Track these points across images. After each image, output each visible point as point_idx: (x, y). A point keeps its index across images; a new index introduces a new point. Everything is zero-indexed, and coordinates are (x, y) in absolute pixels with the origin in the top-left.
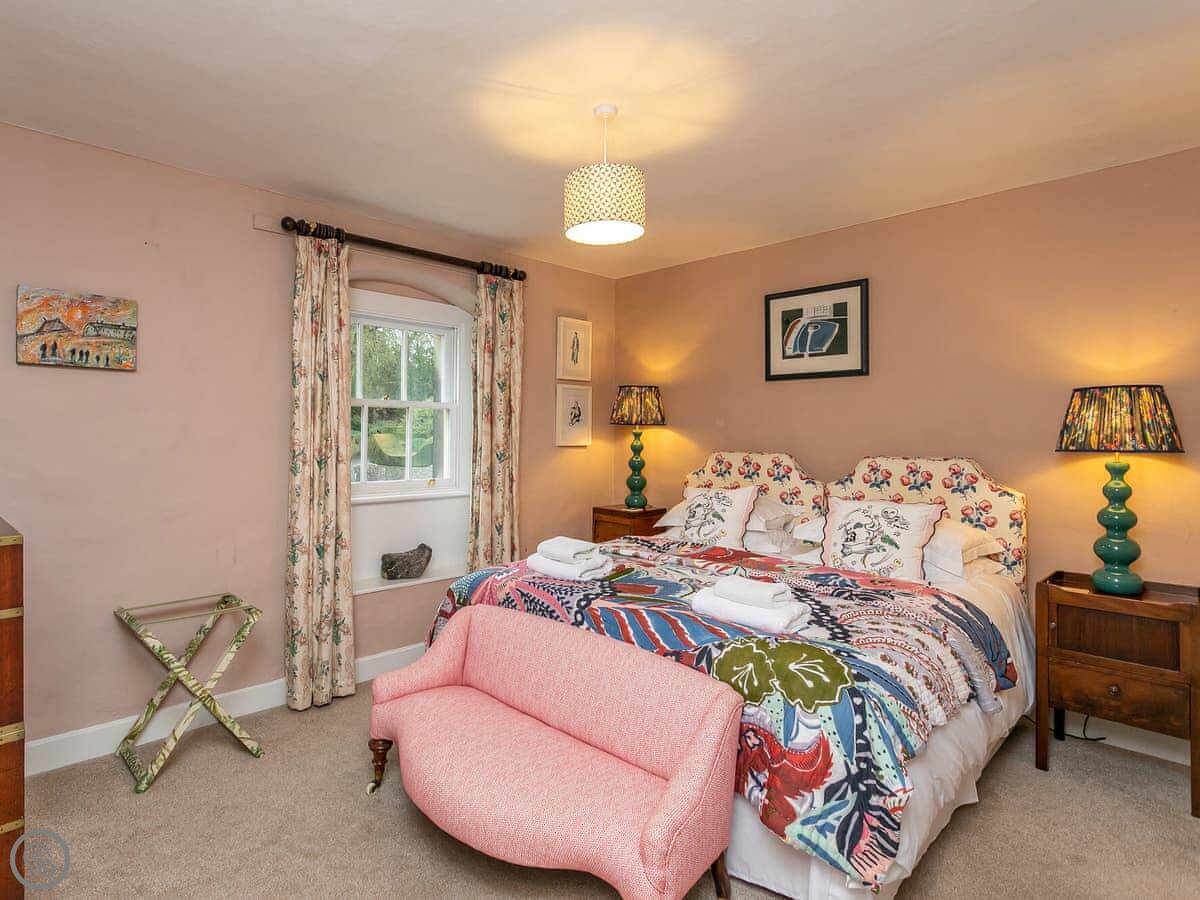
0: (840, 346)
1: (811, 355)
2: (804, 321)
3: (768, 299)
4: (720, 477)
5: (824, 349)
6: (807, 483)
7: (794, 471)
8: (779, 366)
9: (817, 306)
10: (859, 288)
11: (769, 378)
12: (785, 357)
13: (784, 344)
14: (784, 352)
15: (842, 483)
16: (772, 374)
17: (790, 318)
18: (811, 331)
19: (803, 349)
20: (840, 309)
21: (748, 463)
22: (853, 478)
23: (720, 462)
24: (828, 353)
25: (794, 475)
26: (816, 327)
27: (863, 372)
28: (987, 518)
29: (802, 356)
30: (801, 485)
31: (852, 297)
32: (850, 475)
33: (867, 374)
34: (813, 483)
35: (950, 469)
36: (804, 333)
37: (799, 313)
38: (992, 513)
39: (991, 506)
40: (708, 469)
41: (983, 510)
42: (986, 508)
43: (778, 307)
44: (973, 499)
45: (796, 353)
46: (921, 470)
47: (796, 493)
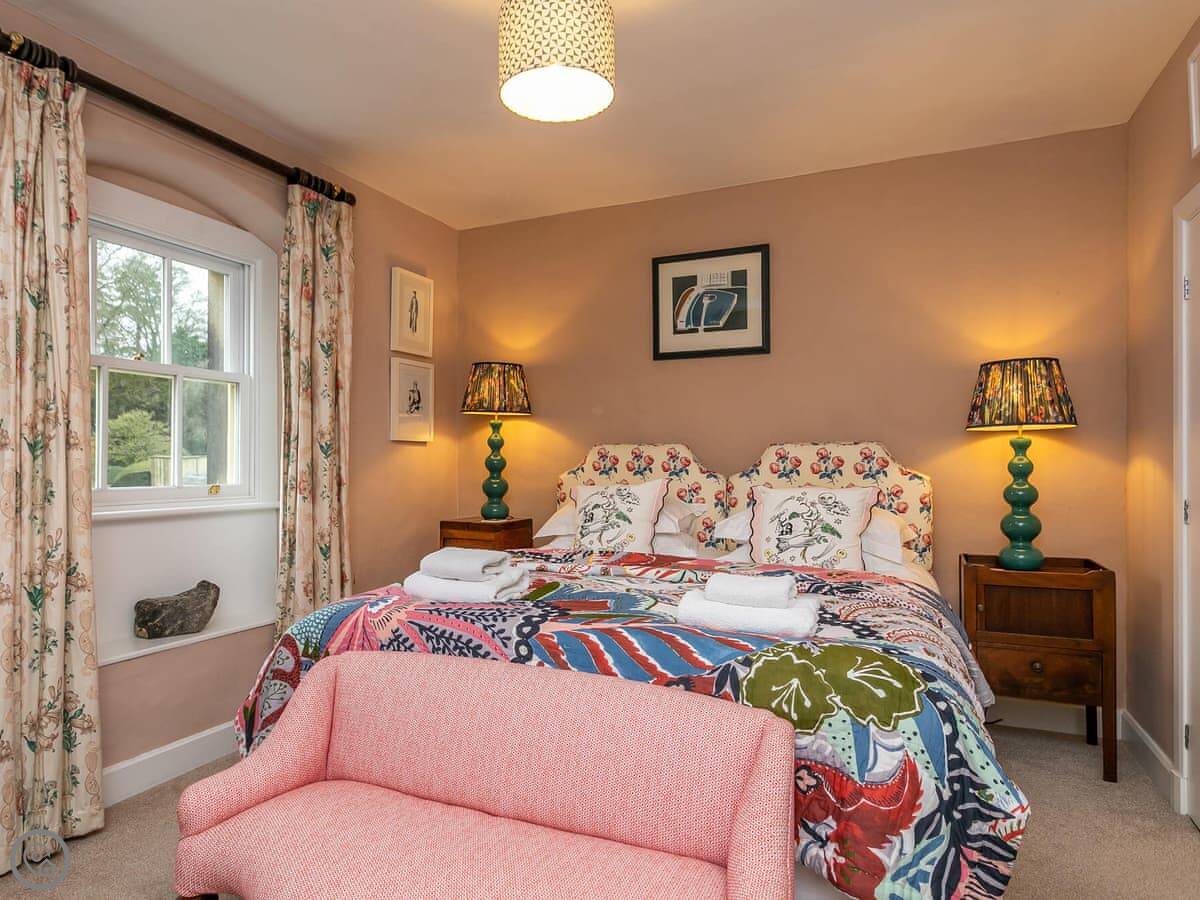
0: (738, 321)
1: (706, 330)
2: (698, 290)
3: (656, 262)
4: (604, 476)
5: (721, 323)
6: (708, 477)
7: (693, 464)
8: (669, 342)
9: (712, 274)
10: (760, 254)
11: (658, 356)
12: (676, 332)
13: (676, 315)
14: (675, 326)
15: (747, 475)
16: (661, 351)
17: (683, 285)
18: (706, 302)
19: (697, 322)
20: (739, 277)
21: (638, 457)
22: (758, 468)
23: (603, 457)
24: (726, 327)
25: (694, 468)
26: (711, 298)
27: (764, 349)
28: (899, 504)
29: (696, 331)
30: (702, 479)
31: (752, 263)
32: (756, 465)
33: (768, 352)
34: (715, 477)
35: (861, 453)
36: (698, 304)
37: (692, 281)
38: (904, 497)
39: (902, 492)
40: (588, 467)
41: (895, 495)
42: (897, 493)
43: (669, 273)
44: (885, 483)
45: (689, 327)
46: (832, 456)
47: (696, 490)
